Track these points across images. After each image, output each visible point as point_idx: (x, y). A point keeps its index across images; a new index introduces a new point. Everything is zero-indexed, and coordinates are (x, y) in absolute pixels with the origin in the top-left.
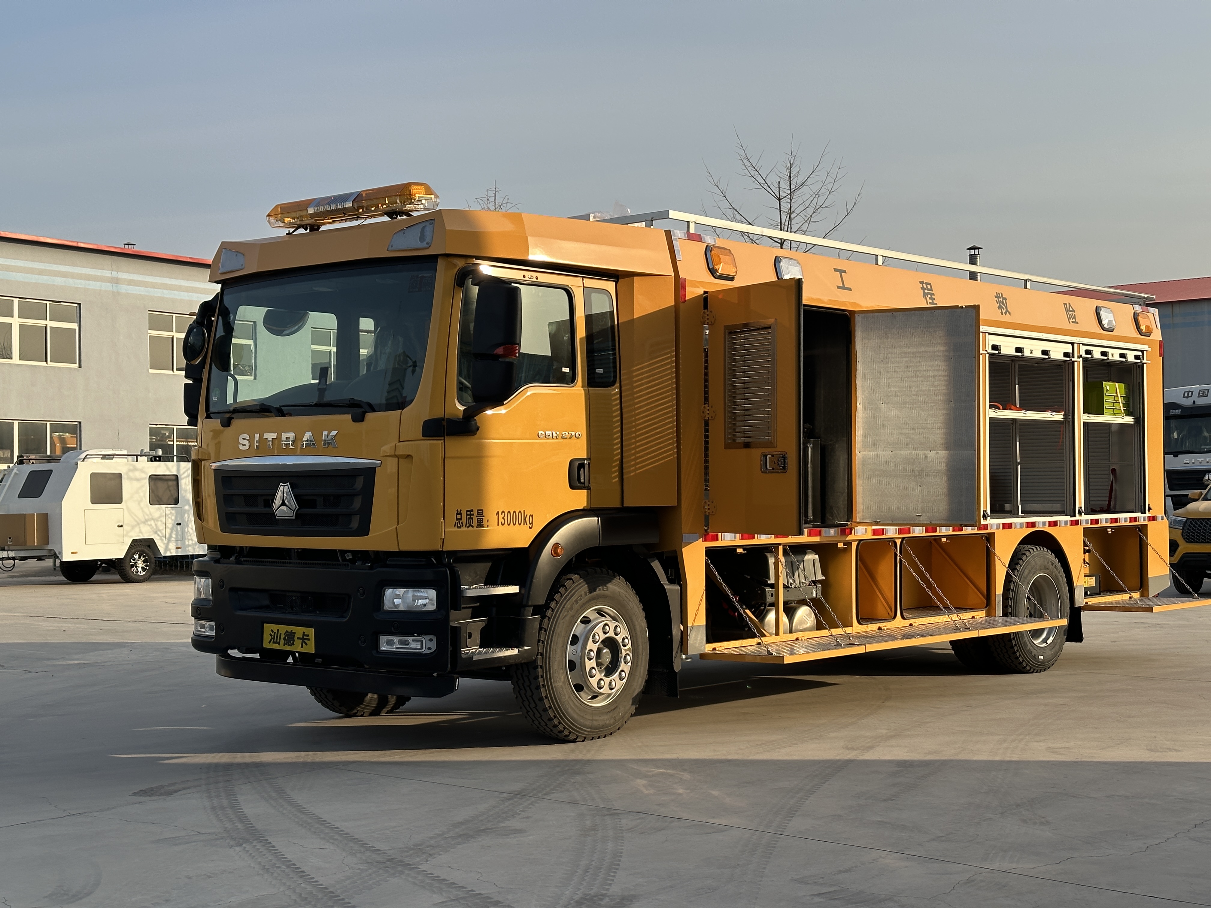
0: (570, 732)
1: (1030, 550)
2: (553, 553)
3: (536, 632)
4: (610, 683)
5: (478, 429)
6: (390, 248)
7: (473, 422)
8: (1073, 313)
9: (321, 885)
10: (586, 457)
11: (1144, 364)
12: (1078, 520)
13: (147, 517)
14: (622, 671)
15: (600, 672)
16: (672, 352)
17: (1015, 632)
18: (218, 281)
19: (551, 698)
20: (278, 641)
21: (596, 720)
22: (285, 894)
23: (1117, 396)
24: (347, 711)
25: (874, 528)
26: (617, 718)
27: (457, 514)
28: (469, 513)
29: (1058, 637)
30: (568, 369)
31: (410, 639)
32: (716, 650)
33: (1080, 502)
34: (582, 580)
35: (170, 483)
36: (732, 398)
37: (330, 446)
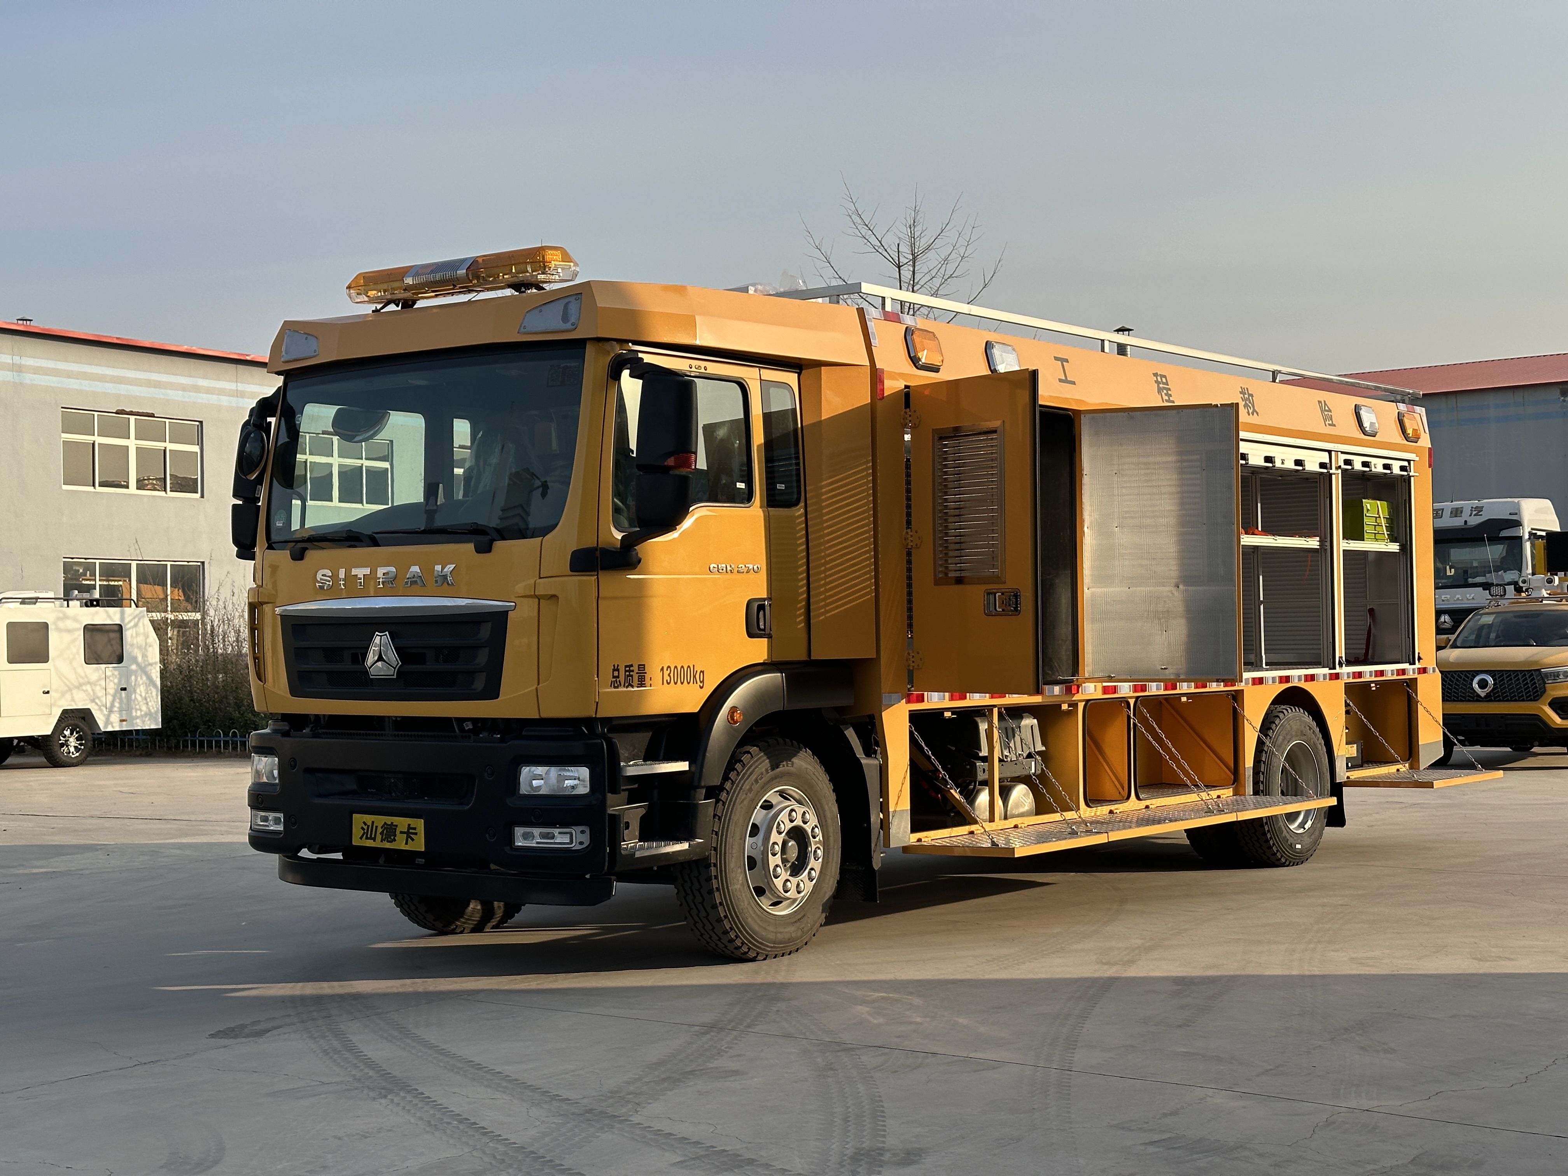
0: (749, 949)
1: (1284, 711)
2: (730, 719)
3: (710, 820)
4: (798, 885)
5: (640, 561)
6: (522, 330)
7: (634, 553)
8: (1330, 413)
9: (515, 1143)
10: (766, 597)
11: (1411, 476)
12: (1338, 673)
13: (81, 680)
14: (812, 869)
15: (786, 871)
16: (868, 462)
17: (1269, 817)
18: (278, 372)
19: (727, 905)
20: (373, 836)
21: (780, 933)
22: (473, 1156)
23: (1380, 517)
24: (442, 927)
25: (1105, 684)
26: (805, 929)
27: (614, 670)
28: (628, 669)
29: (1317, 821)
30: (744, 484)
31: (556, 831)
32: (921, 841)
33: (1340, 651)
34: (762, 754)
35: (112, 635)
36: (943, 521)
37: (443, 584)
